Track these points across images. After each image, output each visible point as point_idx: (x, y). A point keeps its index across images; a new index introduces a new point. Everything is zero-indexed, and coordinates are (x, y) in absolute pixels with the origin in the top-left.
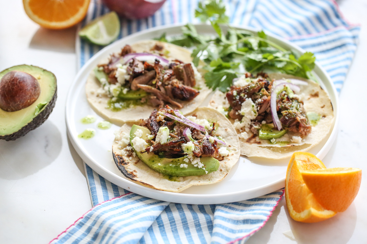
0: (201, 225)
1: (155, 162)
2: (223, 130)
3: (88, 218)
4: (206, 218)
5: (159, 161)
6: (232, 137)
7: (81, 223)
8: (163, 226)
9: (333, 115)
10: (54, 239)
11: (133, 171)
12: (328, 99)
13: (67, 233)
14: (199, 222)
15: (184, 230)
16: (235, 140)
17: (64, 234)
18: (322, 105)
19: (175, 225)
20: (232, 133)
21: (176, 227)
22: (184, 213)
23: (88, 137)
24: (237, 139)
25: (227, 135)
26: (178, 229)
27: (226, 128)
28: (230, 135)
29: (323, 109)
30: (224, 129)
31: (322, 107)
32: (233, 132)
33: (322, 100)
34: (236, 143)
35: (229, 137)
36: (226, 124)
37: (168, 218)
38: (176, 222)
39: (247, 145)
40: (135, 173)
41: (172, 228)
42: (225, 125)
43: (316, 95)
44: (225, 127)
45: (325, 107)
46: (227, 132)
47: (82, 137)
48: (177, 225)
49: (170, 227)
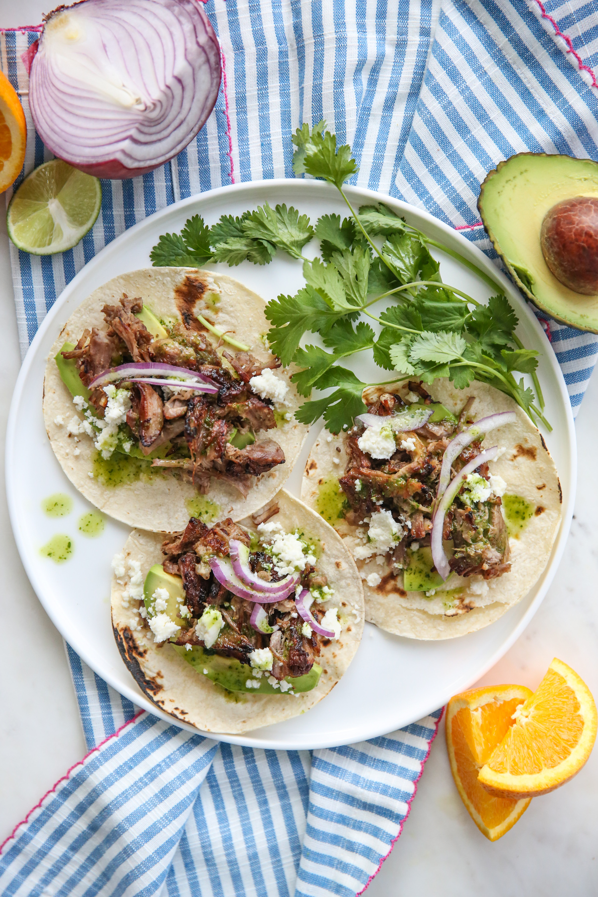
0: (287, 786)
1: (198, 661)
2: (331, 563)
3: (78, 782)
4: (295, 775)
5: (205, 662)
6: (349, 581)
7: (65, 789)
8: (217, 786)
9: (559, 511)
10: (21, 823)
11: (155, 675)
12: (554, 475)
13: (43, 809)
14: (282, 782)
15: (257, 795)
16: (356, 590)
17: (38, 812)
18: (540, 484)
19: (239, 785)
20: (350, 573)
21: (241, 789)
22: (256, 766)
23: (60, 558)
24: (359, 588)
25: (339, 577)
26: (245, 794)
27: (338, 561)
28: (346, 578)
29: (541, 491)
30: (334, 560)
31: (539, 489)
32: (351, 571)
33: (541, 473)
34: (357, 597)
35: (343, 583)
36: (339, 550)
37: (227, 773)
38: (241, 782)
39: (379, 598)
40: (159, 681)
41: (234, 792)
42: (335, 552)
43: (530, 453)
44: (336, 557)
45: (546, 489)
46: (340, 572)
47: (49, 554)
48: (243, 787)
49: (230, 790)
